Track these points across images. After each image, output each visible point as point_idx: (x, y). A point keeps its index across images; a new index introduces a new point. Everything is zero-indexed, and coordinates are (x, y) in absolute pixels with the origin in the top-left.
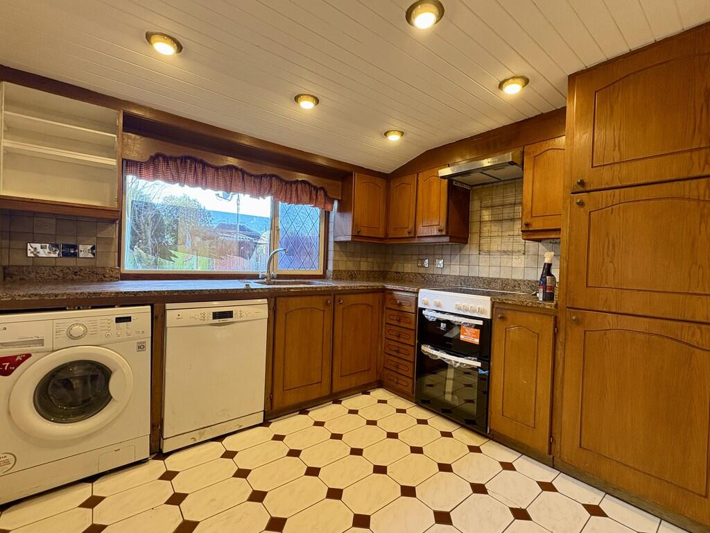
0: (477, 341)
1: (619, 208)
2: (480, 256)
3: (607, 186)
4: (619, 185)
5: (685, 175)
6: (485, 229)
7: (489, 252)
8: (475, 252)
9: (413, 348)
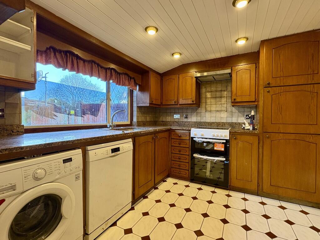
0: (223, 149)
1: (283, 94)
2: (206, 113)
3: (278, 85)
4: (283, 85)
5: (306, 83)
6: (208, 101)
7: (210, 111)
8: (204, 111)
9: (188, 156)
